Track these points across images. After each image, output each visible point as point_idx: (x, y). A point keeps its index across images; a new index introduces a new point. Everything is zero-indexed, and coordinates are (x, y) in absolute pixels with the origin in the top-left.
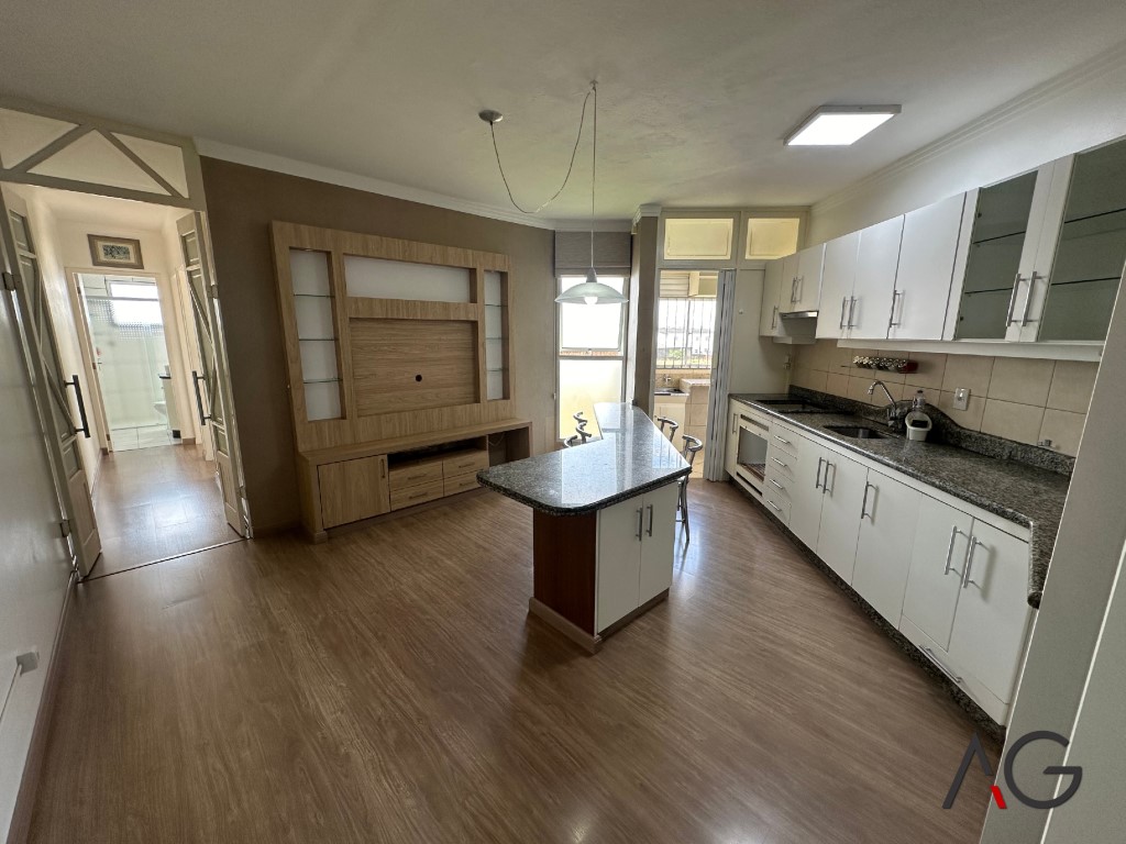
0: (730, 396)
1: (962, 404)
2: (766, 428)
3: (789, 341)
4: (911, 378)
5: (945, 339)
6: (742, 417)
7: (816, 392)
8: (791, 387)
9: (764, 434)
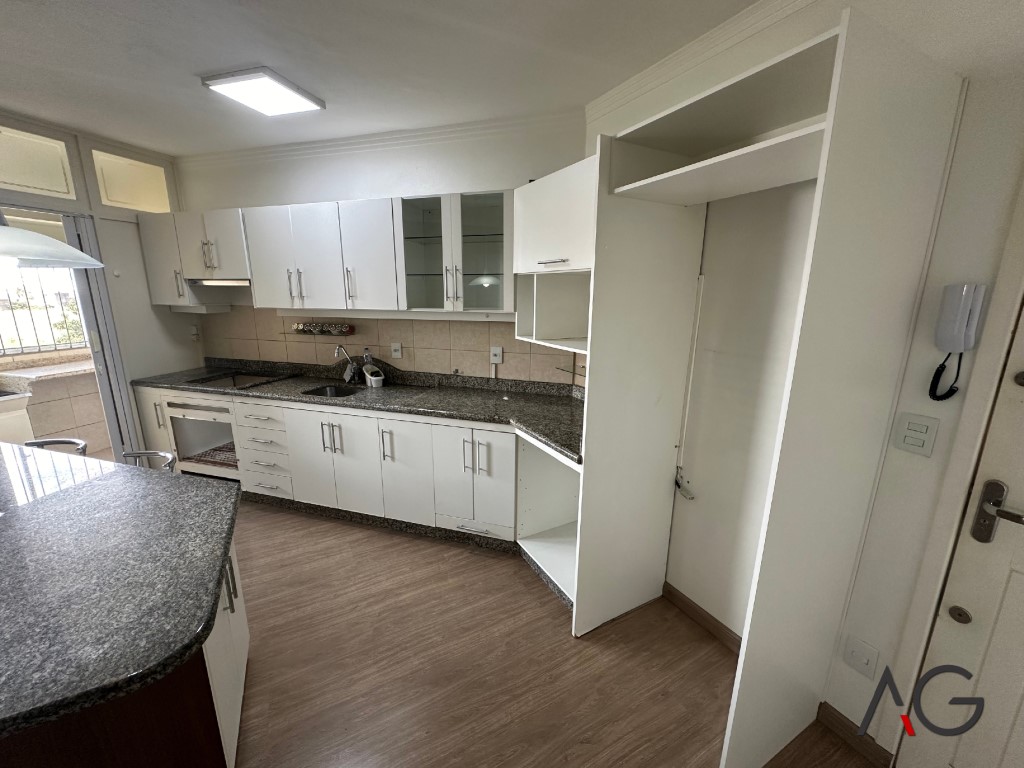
0: (135, 383)
1: (398, 355)
2: (226, 411)
3: (203, 310)
4: (351, 339)
5: (401, 308)
6: (170, 405)
7: (249, 361)
8: (207, 360)
9: (222, 418)
